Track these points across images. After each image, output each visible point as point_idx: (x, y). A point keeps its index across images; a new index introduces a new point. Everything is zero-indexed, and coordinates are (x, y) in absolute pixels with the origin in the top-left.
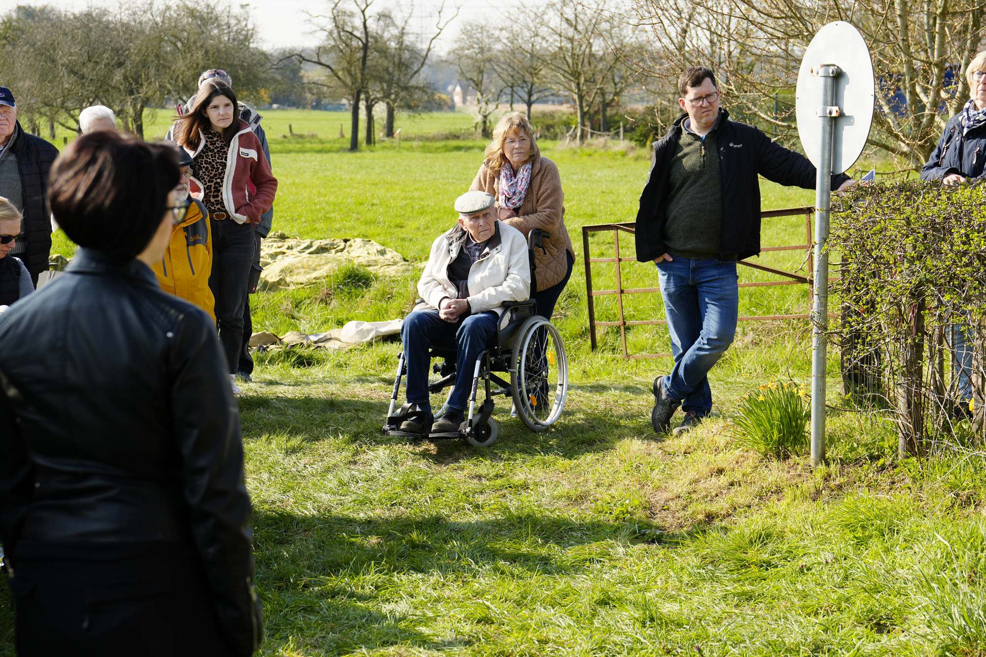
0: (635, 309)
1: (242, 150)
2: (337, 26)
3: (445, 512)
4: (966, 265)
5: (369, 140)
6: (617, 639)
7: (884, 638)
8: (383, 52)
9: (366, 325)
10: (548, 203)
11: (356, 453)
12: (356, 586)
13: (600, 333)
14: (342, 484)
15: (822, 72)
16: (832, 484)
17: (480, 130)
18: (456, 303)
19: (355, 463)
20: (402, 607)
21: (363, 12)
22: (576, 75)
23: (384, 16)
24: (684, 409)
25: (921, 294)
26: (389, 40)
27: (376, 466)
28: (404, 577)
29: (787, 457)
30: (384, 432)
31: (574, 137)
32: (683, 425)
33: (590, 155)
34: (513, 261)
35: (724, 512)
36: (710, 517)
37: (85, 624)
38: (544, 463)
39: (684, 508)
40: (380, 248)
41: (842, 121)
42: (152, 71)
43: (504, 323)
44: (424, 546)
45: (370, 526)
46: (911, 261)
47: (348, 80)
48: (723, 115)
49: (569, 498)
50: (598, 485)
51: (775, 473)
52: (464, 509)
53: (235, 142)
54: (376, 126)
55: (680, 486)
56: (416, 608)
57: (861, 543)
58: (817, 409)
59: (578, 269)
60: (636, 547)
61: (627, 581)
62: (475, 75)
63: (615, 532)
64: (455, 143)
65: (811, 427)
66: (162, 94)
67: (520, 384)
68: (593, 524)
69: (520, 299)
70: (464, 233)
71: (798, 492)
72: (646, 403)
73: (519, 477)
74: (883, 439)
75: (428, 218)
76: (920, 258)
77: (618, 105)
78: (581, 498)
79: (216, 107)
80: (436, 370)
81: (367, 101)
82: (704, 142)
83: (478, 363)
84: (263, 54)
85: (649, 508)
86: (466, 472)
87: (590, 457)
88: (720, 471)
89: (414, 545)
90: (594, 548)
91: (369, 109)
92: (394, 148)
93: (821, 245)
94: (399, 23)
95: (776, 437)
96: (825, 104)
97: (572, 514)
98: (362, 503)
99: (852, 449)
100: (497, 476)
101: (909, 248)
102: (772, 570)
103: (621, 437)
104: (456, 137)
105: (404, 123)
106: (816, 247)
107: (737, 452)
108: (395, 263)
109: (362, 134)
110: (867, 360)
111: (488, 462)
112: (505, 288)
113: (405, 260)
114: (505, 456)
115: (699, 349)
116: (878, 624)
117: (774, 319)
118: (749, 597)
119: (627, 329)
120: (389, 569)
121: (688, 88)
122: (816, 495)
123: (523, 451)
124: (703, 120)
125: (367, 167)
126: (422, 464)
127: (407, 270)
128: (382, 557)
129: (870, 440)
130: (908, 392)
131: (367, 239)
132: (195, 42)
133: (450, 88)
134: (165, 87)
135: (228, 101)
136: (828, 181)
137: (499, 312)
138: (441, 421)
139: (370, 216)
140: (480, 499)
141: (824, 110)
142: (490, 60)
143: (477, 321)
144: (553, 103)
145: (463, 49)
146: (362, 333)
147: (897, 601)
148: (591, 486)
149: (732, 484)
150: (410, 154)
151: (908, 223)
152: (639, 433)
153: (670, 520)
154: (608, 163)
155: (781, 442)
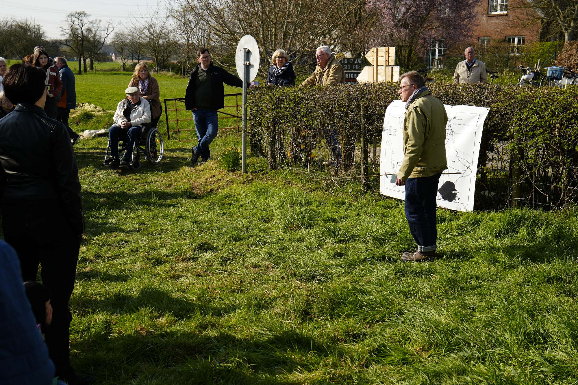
0: (181, 126)
1: (51, 73)
2: (72, 33)
3: (126, 190)
4: (288, 111)
5: (85, 71)
6: (185, 228)
7: (267, 224)
8: (89, 41)
9: (92, 131)
10: (155, 91)
11: (94, 172)
12: (99, 214)
13: (171, 133)
14: (90, 182)
15: (243, 51)
16: (249, 179)
17: (122, 68)
18: (126, 123)
19: (94, 175)
20: (115, 220)
21: (81, 28)
22: (155, 50)
23: (89, 30)
24: (202, 157)
25: (275, 120)
26: (91, 38)
27: (101, 176)
28: (114, 211)
29: (235, 171)
30: (104, 165)
31: (155, 71)
32: (201, 162)
33: (160, 77)
34: (145, 110)
35: (216, 189)
36: (212, 190)
37: (27, 225)
38: (157, 175)
39: (204, 188)
40: (94, 106)
41: (250, 66)
42: (8, 46)
43: (143, 130)
44: (119, 201)
45: (101, 195)
46: (272, 110)
47: (77, 51)
48: (212, 63)
49: (166, 185)
50: (175, 181)
51: (231, 176)
52: (132, 189)
53: (48, 70)
54: (87, 66)
55: (202, 181)
56: (119, 221)
57: (258, 197)
58: (244, 156)
59: (163, 113)
60: (189, 200)
61: (187, 211)
62: (120, 50)
63: (181, 196)
64: (114, 72)
65: (242, 162)
66: (12, 54)
67: (148, 150)
68: (174, 193)
69: (148, 122)
70: (128, 100)
71: (239, 182)
72: (189, 155)
73: (150, 179)
74: (264, 165)
75: (110, 96)
76: (274, 109)
77: (168, 61)
78: (170, 185)
79: (42, 58)
80: (120, 145)
81: (84, 58)
82: (206, 72)
83: (134, 143)
84: (47, 41)
85: (192, 188)
86: (132, 178)
87: (172, 172)
88: (214, 176)
89: (116, 201)
90: (174, 201)
91: (85, 61)
92: (94, 73)
93: (245, 105)
94: (94, 32)
95: (231, 165)
96: (245, 61)
97: (168, 190)
98: (98, 188)
99: (255, 168)
100: (142, 179)
101: (271, 106)
102: (232, 206)
103: (182, 166)
104: (114, 70)
105: (97, 66)
106: (243, 106)
107: (219, 170)
108: (100, 111)
109: (82, 69)
110: (259, 141)
111: (139, 174)
112: (143, 118)
113: (103, 110)
114: (144, 173)
115: (206, 138)
116: (265, 220)
117: (226, 129)
118: (225, 214)
119: (179, 132)
120: (109, 209)
121: (201, 54)
122: (244, 183)
123: (150, 171)
124: (206, 65)
125: (86, 80)
126: (117, 176)
127: (105, 113)
128: (106, 205)
129: (260, 165)
130: (271, 150)
131: (90, 103)
132: (23, 37)
133: (111, 54)
134: (13, 52)
135: (46, 56)
136: (246, 85)
137: (141, 126)
138: (122, 162)
139: (90, 95)
140: (137, 186)
141: (245, 63)
142: (125, 45)
143: (134, 130)
144: (146, 60)
145: (115, 41)
146: (91, 134)
147: (270, 213)
148: (173, 181)
149: (218, 180)
150: (99, 76)
151: (271, 98)
152: (187, 164)
153: (199, 191)
154: (166, 79)
155: (233, 167)
